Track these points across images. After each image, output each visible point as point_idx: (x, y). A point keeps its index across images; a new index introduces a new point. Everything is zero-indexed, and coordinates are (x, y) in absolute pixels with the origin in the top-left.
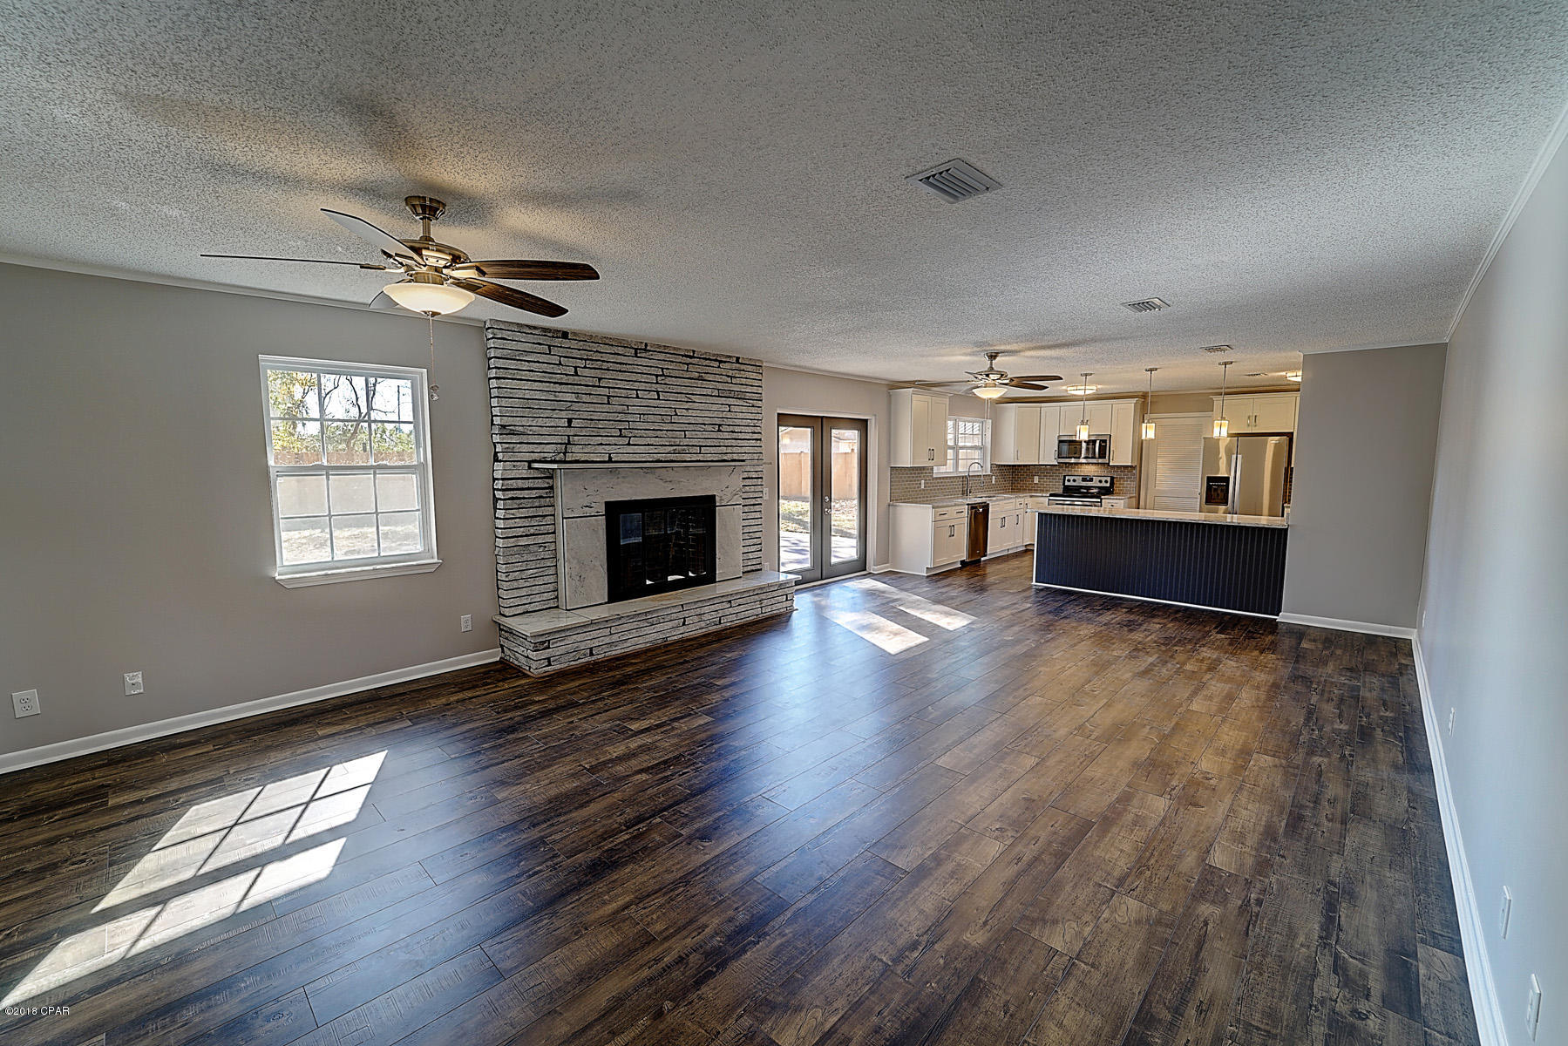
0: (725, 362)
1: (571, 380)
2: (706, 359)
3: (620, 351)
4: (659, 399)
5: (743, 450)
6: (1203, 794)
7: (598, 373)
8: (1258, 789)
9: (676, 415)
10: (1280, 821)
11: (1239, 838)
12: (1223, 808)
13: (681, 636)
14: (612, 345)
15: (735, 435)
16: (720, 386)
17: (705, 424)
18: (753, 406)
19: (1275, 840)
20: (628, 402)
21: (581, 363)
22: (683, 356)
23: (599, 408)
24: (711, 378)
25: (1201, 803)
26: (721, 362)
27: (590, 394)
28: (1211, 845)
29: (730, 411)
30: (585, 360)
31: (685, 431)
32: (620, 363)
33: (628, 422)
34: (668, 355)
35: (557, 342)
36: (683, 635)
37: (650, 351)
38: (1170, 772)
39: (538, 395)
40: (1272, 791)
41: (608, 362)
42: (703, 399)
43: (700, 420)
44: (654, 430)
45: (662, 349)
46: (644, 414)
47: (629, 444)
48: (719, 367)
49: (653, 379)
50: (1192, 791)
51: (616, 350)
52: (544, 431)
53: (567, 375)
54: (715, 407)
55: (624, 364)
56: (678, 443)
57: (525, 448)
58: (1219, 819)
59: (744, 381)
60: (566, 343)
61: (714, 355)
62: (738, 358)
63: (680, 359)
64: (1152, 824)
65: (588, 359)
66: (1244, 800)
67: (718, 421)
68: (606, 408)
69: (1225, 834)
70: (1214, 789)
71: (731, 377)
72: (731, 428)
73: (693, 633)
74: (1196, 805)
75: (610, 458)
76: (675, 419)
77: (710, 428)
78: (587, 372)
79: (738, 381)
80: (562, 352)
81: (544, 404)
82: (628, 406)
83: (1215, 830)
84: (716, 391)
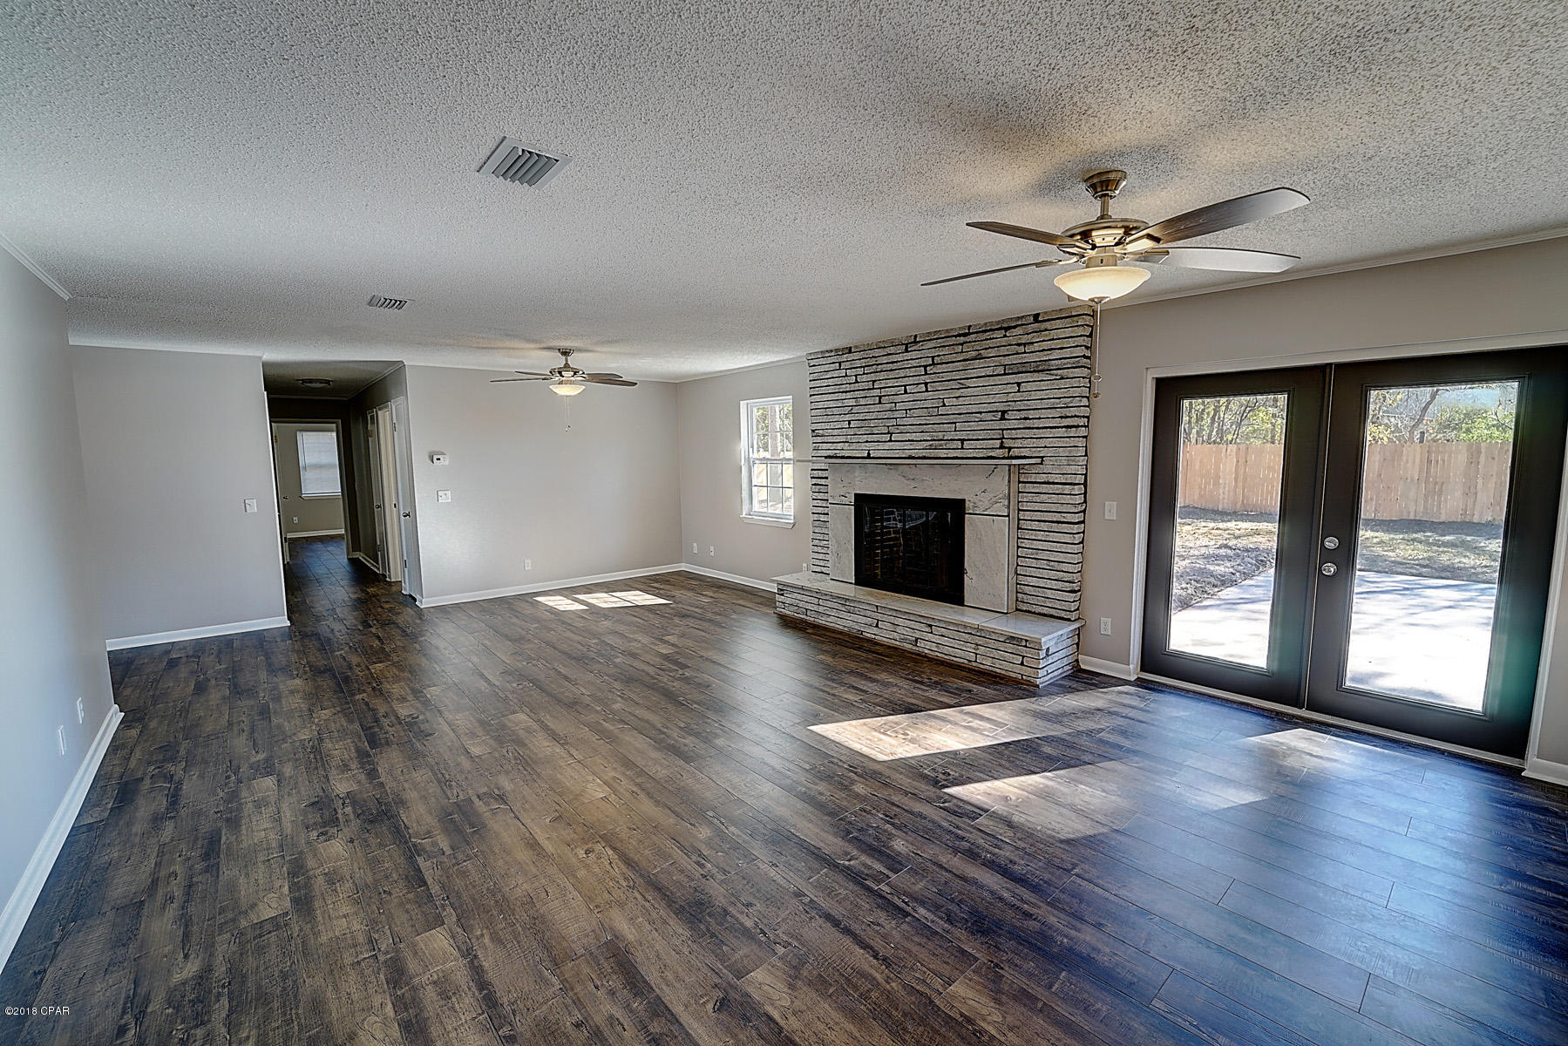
0: (1015, 327)
1: (853, 387)
2: (985, 331)
3: (892, 350)
4: (927, 391)
5: (1042, 443)
6: (313, 817)
7: (873, 377)
8: (262, 859)
9: (944, 405)
10: (227, 839)
11: (258, 805)
12: (288, 816)
13: (873, 636)
14: (885, 347)
15: (1028, 423)
16: (1007, 361)
17: (981, 413)
18: (1062, 378)
19: (228, 820)
20: (898, 399)
21: (860, 371)
22: (956, 336)
23: (872, 408)
24: (992, 353)
25: (310, 809)
26: (1006, 329)
27: (866, 397)
28: (279, 786)
29: (1019, 391)
30: (864, 367)
31: (955, 423)
32: (892, 363)
33: (896, 418)
34: (939, 341)
35: (844, 358)
36: (876, 637)
37: (920, 342)
38: (361, 817)
39: (832, 404)
40: (246, 866)
41: (881, 364)
42: (981, 382)
43: (974, 409)
44: (920, 424)
45: (930, 337)
46: (910, 410)
47: (891, 441)
48: (1005, 336)
49: (921, 371)
50: (327, 814)
51: (888, 351)
52: (836, 432)
53: (850, 384)
54: (996, 389)
55: (895, 362)
56: (941, 437)
57: (824, 446)
58: (285, 807)
59: (1046, 345)
60: (851, 356)
61: (998, 323)
62: (1036, 316)
63: (953, 341)
64: (333, 771)
65: (866, 366)
66: (272, 836)
67: (1002, 407)
68: (878, 407)
69: (272, 800)
70: (307, 828)
71: (1025, 344)
72: (1023, 414)
73: (884, 639)
74: (313, 804)
75: (869, 454)
76: (942, 410)
77: (989, 417)
78: (865, 378)
79: (1036, 347)
80: (848, 365)
81: (836, 411)
82: (896, 403)
83: (282, 796)
84: (1002, 368)
